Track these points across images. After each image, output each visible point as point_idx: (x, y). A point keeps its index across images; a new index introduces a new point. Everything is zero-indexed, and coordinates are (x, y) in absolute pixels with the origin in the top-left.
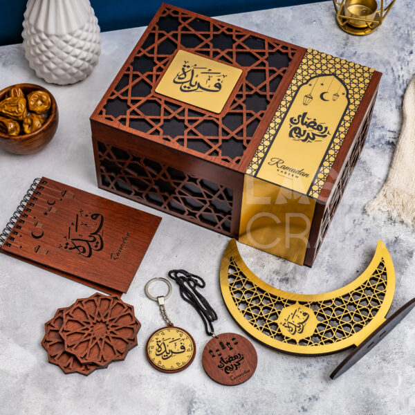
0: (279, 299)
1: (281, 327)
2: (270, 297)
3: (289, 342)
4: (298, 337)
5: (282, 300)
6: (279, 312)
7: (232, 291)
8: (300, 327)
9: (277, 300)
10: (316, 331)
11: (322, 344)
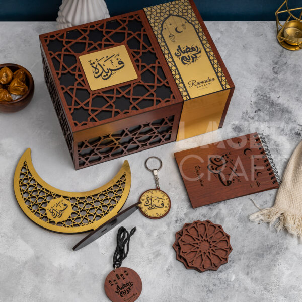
0: (51, 193)
1: (47, 212)
2: (45, 191)
3: (50, 222)
4: (57, 220)
5: (52, 194)
6: (49, 202)
7: (21, 184)
8: (60, 214)
9: (49, 193)
10: (70, 217)
11: (72, 226)
